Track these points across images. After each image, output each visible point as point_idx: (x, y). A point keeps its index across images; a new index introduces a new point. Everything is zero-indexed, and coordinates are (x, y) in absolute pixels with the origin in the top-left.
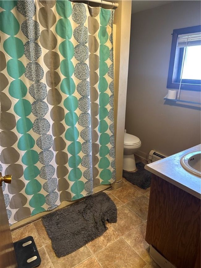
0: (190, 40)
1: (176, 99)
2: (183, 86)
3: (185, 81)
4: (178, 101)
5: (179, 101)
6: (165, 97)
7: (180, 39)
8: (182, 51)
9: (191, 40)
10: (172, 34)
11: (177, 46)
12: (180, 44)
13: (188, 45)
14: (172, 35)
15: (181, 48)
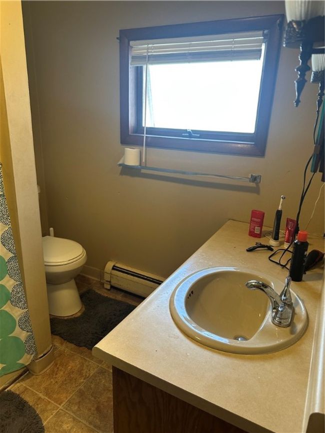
0: (151, 52)
1: (140, 165)
2: (149, 139)
3: (151, 131)
4: (143, 168)
5: (146, 168)
6: (121, 162)
7: (133, 48)
8: (139, 72)
9: (154, 52)
10: (117, 38)
11: (130, 62)
12: (135, 58)
13: (149, 62)
14: (119, 41)
15: (138, 67)
